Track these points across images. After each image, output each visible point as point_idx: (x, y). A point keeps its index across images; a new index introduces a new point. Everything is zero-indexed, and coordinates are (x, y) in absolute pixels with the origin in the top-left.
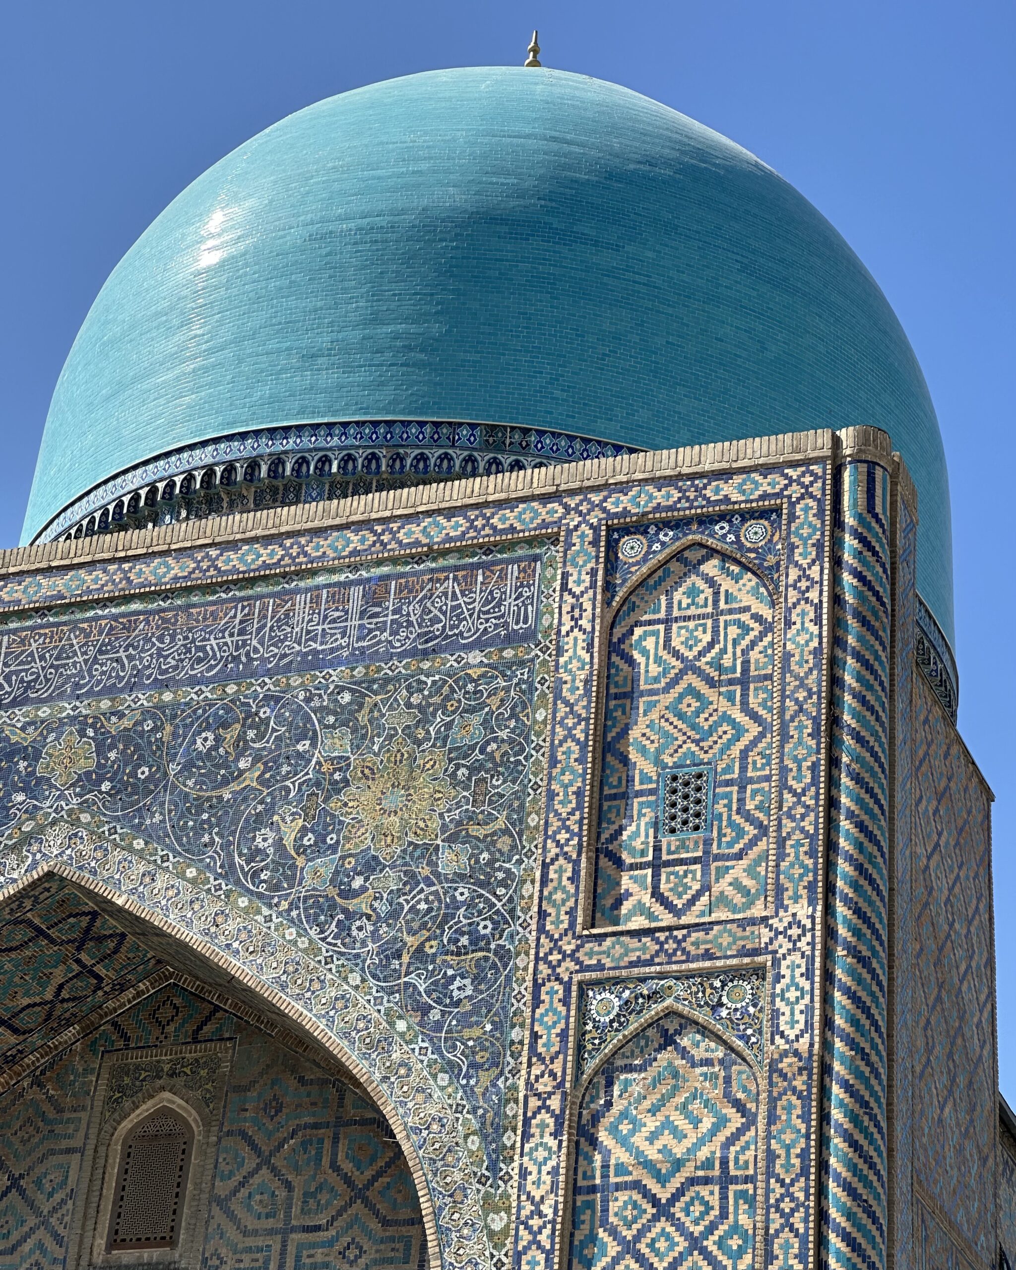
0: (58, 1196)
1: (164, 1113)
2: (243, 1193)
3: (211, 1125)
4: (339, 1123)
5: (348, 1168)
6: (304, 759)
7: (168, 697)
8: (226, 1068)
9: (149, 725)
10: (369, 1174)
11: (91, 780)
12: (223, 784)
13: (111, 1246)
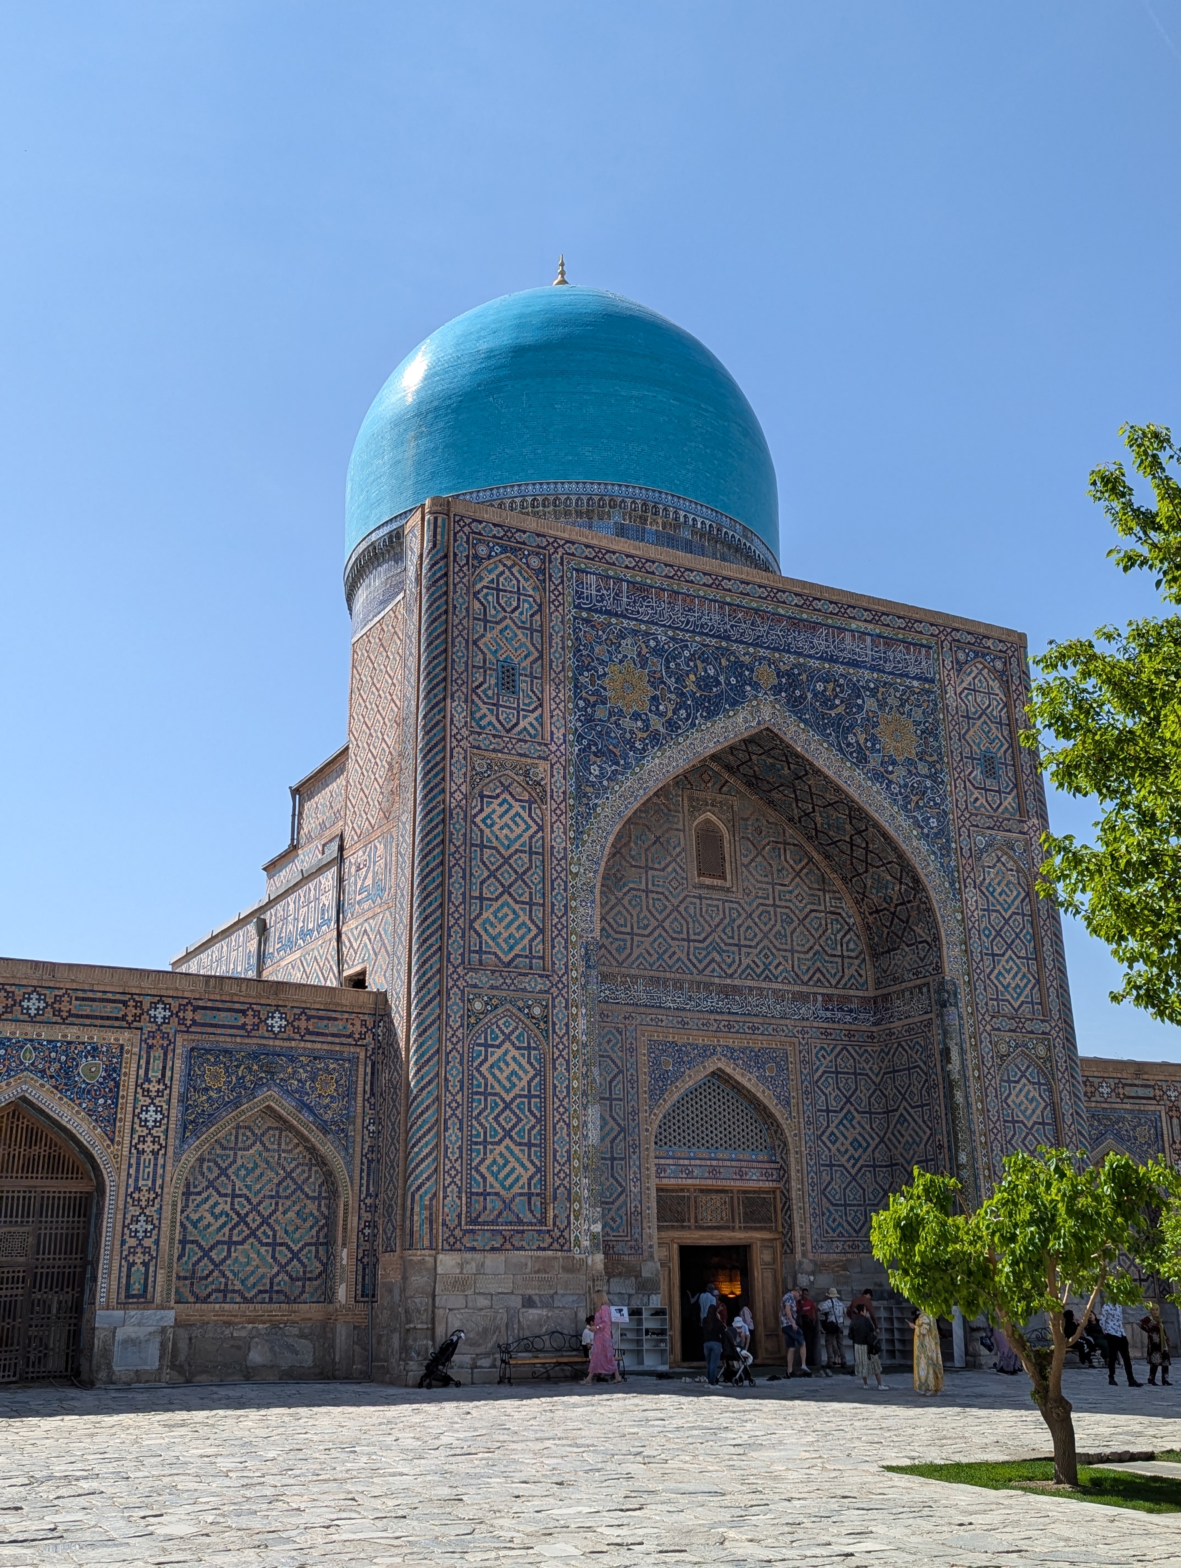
1: (708, 821)
2: (753, 864)
3: (733, 832)
4: (785, 843)
5: (792, 862)
6: (860, 708)
7: (801, 660)
8: (735, 808)
9: (796, 671)
10: (800, 867)
11: (777, 690)
12: (831, 709)
13: (699, 875)
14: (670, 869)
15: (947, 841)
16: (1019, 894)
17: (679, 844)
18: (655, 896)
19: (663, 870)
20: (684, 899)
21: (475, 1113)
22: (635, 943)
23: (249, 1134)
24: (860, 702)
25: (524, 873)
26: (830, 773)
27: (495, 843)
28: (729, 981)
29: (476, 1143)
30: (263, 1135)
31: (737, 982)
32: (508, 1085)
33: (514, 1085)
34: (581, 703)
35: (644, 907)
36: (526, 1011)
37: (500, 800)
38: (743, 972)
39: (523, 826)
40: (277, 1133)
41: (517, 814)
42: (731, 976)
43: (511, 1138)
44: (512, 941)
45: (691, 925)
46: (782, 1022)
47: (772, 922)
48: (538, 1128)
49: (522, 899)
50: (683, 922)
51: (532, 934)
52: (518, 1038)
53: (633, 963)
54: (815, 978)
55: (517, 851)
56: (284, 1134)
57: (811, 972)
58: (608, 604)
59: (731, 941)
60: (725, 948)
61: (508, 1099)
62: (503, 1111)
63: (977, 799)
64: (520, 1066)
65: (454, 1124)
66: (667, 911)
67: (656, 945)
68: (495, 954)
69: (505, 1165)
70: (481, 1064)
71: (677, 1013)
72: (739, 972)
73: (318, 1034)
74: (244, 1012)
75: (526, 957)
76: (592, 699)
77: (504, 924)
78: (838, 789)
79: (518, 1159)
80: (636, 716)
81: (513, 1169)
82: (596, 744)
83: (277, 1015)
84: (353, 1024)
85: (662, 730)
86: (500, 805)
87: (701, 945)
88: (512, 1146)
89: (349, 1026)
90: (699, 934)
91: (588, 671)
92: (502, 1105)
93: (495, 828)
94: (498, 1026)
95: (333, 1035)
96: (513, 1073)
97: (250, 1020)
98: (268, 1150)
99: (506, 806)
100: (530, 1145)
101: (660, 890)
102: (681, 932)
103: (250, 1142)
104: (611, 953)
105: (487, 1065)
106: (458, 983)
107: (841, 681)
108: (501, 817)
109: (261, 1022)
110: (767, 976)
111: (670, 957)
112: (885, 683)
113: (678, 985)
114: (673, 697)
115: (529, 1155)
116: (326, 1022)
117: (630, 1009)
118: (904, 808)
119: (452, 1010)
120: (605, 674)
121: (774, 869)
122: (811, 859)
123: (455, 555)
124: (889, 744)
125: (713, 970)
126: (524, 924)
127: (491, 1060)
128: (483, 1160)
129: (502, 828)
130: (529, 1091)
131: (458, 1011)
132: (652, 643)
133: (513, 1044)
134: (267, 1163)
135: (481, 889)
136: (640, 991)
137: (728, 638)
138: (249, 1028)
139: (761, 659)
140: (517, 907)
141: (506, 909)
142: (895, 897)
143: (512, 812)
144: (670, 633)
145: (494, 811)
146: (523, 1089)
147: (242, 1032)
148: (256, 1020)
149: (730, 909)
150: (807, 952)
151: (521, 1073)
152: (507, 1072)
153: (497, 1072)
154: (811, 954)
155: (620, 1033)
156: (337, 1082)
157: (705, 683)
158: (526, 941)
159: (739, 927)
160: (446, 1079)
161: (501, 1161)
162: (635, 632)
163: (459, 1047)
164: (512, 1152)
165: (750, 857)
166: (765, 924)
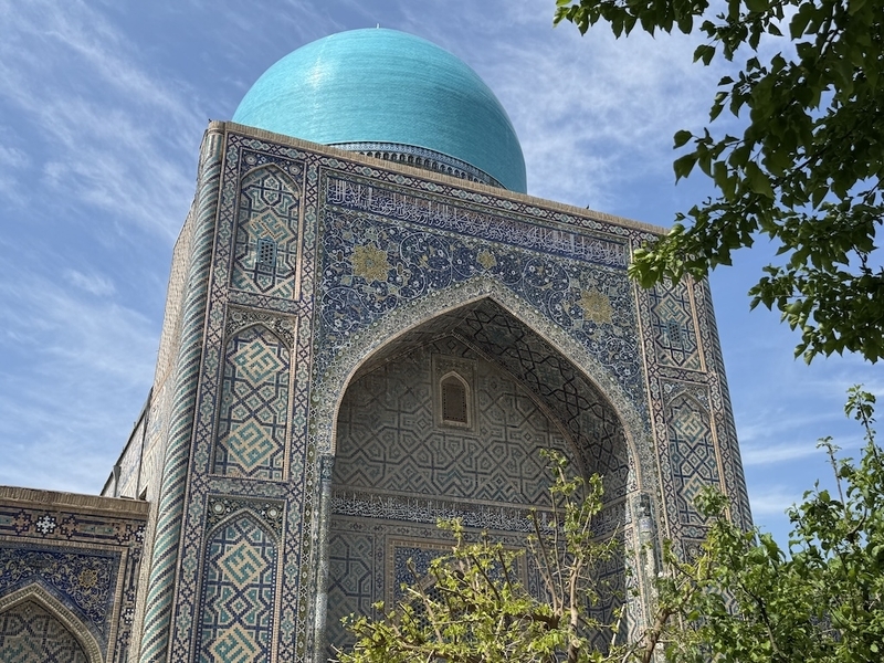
0: (426, 398)
1: (453, 378)
2: (489, 411)
3: (473, 386)
4: (516, 395)
5: (521, 410)
6: (566, 286)
7: (517, 249)
8: (475, 368)
9: (512, 257)
10: (528, 413)
11: (496, 270)
12: (541, 285)
13: (444, 418)
14: (419, 413)
15: (640, 386)
16: (702, 429)
17: (427, 394)
18: (405, 433)
19: (413, 413)
20: (431, 435)
21: (208, 600)
22: (387, 469)
23: (17, 621)
24: (565, 281)
25: (270, 401)
26: (541, 333)
27: (246, 377)
28: (467, 500)
29: (207, 627)
30: (30, 622)
31: (473, 501)
32: (241, 576)
33: (247, 576)
34: (329, 273)
35: (396, 442)
36: (263, 513)
37: (252, 344)
38: (479, 493)
39: (272, 365)
40: (44, 620)
41: (268, 355)
42: (469, 496)
43: (241, 622)
44: (255, 456)
45: (435, 456)
46: (512, 533)
47: (505, 455)
48: (267, 613)
49: (267, 421)
50: (429, 453)
51: (274, 450)
52: (254, 536)
53: (385, 485)
54: (541, 500)
55: (264, 384)
56: (51, 621)
57: (537, 495)
58: (356, 202)
59: (469, 469)
60: (464, 474)
61: (240, 588)
62: (235, 598)
63: (664, 356)
64: (254, 559)
65: (186, 609)
66: (416, 445)
67: (404, 471)
68: (238, 465)
69: (233, 646)
70: (217, 558)
71: (421, 525)
72: (476, 493)
73: (85, 535)
74: (16, 516)
75: (267, 468)
76: (339, 270)
77: (248, 442)
78: (548, 346)
79: (246, 642)
80: (376, 284)
81: (241, 650)
82: (340, 304)
83: (47, 518)
84: (118, 528)
85: (398, 296)
86: (252, 348)
87: (444, 472)
88: (241, 629)
89: (115, 529)
90: (442, 463)
91: (336, 249)
92: (235, 593)
93: (247, 365)
94: (236, 526)
95: (98, 537)
96: (248, 565)
97: (20, 522)
98: (34, 636)
99: (258, 348)
100: (258, 628)
101: (410, 428)
102: (427, 461)
103: (17, 628)
104: (365, 476)
105: (223, 558)
106: (201, 489)
107: (550, 266)
108: (252, 357)
109: (31, 523)
110: (500, 497)
111: (417, 481)
112: (586, 268)
113: (423, 502)
114: (409, 271)
115: (257, 637)
116: (92, 526)
117: (381, 521)
118: (603, 360)
119: (192, 511)
120: (351, 253)
121: (507, 414)
122: (537, 408)
123: (227, 161)
124: (590, 312)
125: (454, 492)
126: (267, 442)
127: (227, 554)
128: (212, 641)
129: (253, 366)
130: (261, 581)
131: (198, 512)
132: (392, 232)
133: (249, 540)
134: (32, 646)
135: (230, 413)
136: (389, 507)
137: (456, 231)
138: (19, 529)
139: (482, 247)
140: (261, 428)
141: (251, 430)
142: (601, 433)
143: (263, 353)
144: (407, 225)
145: (247, 352)
146: (255, 580)
147: (13, 532)
148: (27, 522)
149: (469, 444)
150: (534, 479)
151: (254, 565)
152: (242, 564)
153: (231, 564)
154: (537, 480)
155: (371, 541)
156: (98, 576)
157: (436, 262)
158: (268, 456)
159: (476, 458)
160: (182, 570)
161: (229, 643)
162: (378, 224)
163: (196, 542)
164: (240, 634)
165: (487, 405)
166: (499, 457)
